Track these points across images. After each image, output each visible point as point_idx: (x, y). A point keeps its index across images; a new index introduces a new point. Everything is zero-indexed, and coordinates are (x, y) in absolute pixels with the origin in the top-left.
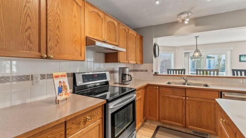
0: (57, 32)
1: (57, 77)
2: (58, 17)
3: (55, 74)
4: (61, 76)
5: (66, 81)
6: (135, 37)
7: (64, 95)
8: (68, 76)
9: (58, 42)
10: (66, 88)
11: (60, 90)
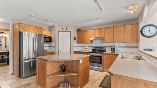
5: (88, 47)
6: (123, 28)
7: (86, 50)
8: (89, 46)
9: (85, 41)
10: (87, 49)
11: (86, 49)
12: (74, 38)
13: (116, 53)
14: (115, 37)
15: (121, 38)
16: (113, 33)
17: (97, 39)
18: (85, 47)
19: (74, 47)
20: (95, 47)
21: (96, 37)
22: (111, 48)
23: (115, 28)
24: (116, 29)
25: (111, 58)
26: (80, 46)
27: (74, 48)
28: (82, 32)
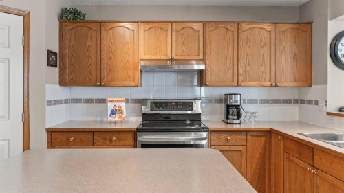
0: (110, 63)
1: (111, 101)
2: (110, 50)
3: (109, 99)
4: (118, 101)
5: (123, 105)
6: (270, 32)
7: (117, 118)
8: (127, 101)
9: (110, 72)
10: (121, 112)
11: (113, 113)
12: (50, 53)
13: (243, 126)
14: (241, 64)
15: (263, 69)
16: (236, 47)
17: (160, 67)
18: (110, 106)
19: (49, 103)
20: (157, 104)
21: (169, 55)
22: (228, 107)
23: (245, 27)
24: (246, 33)
25: (240, 148)
26: (89, 101)
27: (48, 108)
28: (93, 26)
